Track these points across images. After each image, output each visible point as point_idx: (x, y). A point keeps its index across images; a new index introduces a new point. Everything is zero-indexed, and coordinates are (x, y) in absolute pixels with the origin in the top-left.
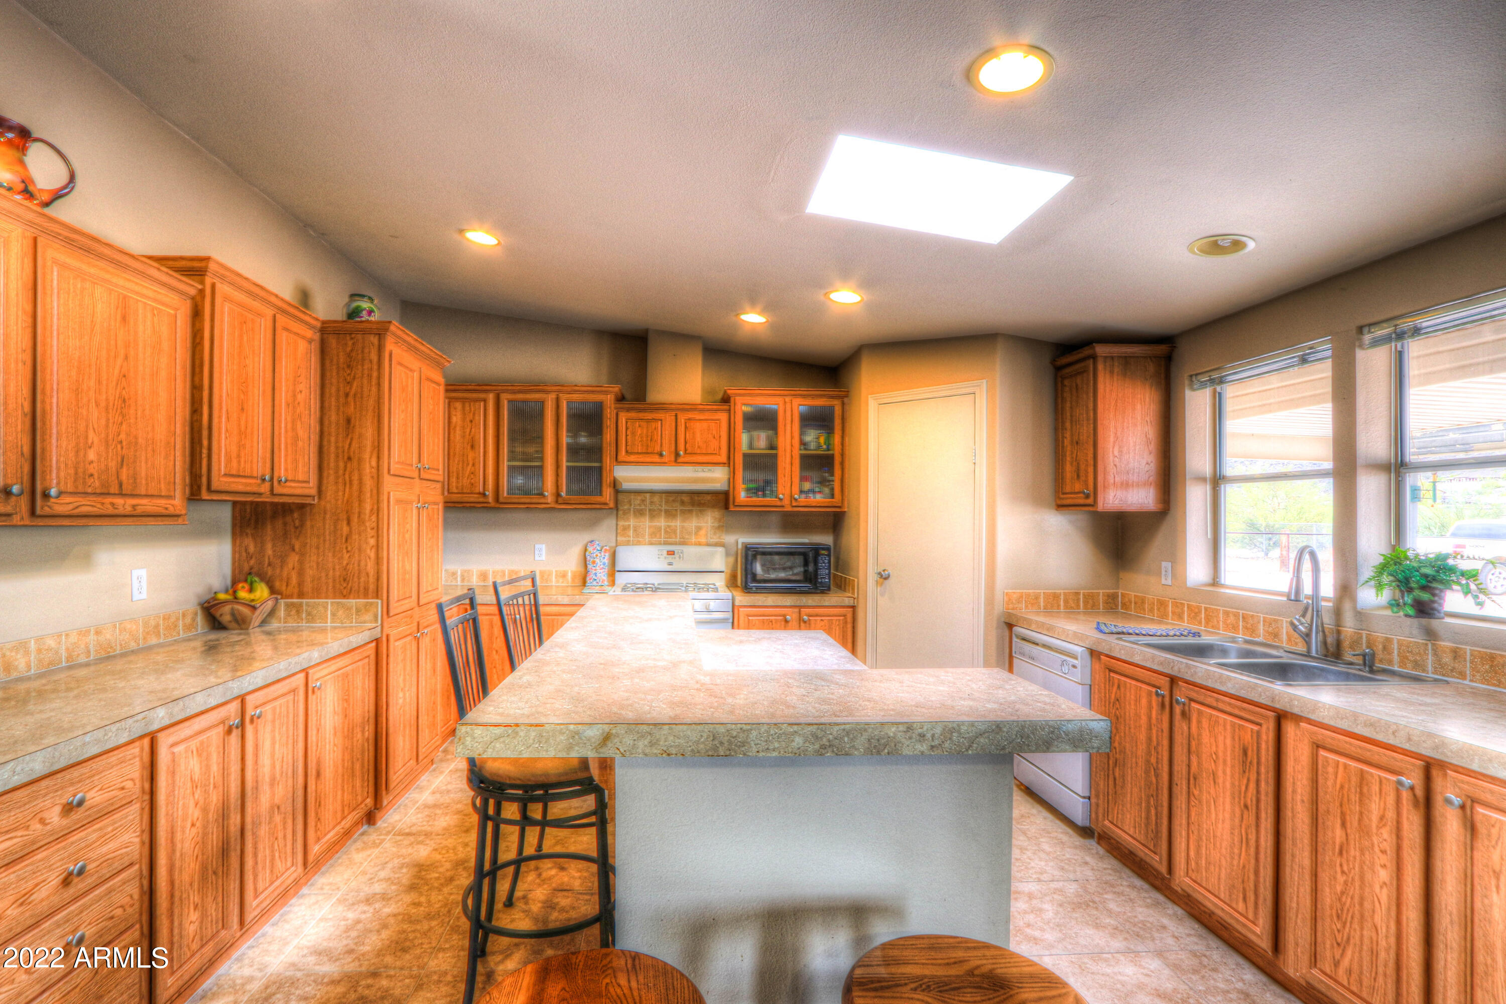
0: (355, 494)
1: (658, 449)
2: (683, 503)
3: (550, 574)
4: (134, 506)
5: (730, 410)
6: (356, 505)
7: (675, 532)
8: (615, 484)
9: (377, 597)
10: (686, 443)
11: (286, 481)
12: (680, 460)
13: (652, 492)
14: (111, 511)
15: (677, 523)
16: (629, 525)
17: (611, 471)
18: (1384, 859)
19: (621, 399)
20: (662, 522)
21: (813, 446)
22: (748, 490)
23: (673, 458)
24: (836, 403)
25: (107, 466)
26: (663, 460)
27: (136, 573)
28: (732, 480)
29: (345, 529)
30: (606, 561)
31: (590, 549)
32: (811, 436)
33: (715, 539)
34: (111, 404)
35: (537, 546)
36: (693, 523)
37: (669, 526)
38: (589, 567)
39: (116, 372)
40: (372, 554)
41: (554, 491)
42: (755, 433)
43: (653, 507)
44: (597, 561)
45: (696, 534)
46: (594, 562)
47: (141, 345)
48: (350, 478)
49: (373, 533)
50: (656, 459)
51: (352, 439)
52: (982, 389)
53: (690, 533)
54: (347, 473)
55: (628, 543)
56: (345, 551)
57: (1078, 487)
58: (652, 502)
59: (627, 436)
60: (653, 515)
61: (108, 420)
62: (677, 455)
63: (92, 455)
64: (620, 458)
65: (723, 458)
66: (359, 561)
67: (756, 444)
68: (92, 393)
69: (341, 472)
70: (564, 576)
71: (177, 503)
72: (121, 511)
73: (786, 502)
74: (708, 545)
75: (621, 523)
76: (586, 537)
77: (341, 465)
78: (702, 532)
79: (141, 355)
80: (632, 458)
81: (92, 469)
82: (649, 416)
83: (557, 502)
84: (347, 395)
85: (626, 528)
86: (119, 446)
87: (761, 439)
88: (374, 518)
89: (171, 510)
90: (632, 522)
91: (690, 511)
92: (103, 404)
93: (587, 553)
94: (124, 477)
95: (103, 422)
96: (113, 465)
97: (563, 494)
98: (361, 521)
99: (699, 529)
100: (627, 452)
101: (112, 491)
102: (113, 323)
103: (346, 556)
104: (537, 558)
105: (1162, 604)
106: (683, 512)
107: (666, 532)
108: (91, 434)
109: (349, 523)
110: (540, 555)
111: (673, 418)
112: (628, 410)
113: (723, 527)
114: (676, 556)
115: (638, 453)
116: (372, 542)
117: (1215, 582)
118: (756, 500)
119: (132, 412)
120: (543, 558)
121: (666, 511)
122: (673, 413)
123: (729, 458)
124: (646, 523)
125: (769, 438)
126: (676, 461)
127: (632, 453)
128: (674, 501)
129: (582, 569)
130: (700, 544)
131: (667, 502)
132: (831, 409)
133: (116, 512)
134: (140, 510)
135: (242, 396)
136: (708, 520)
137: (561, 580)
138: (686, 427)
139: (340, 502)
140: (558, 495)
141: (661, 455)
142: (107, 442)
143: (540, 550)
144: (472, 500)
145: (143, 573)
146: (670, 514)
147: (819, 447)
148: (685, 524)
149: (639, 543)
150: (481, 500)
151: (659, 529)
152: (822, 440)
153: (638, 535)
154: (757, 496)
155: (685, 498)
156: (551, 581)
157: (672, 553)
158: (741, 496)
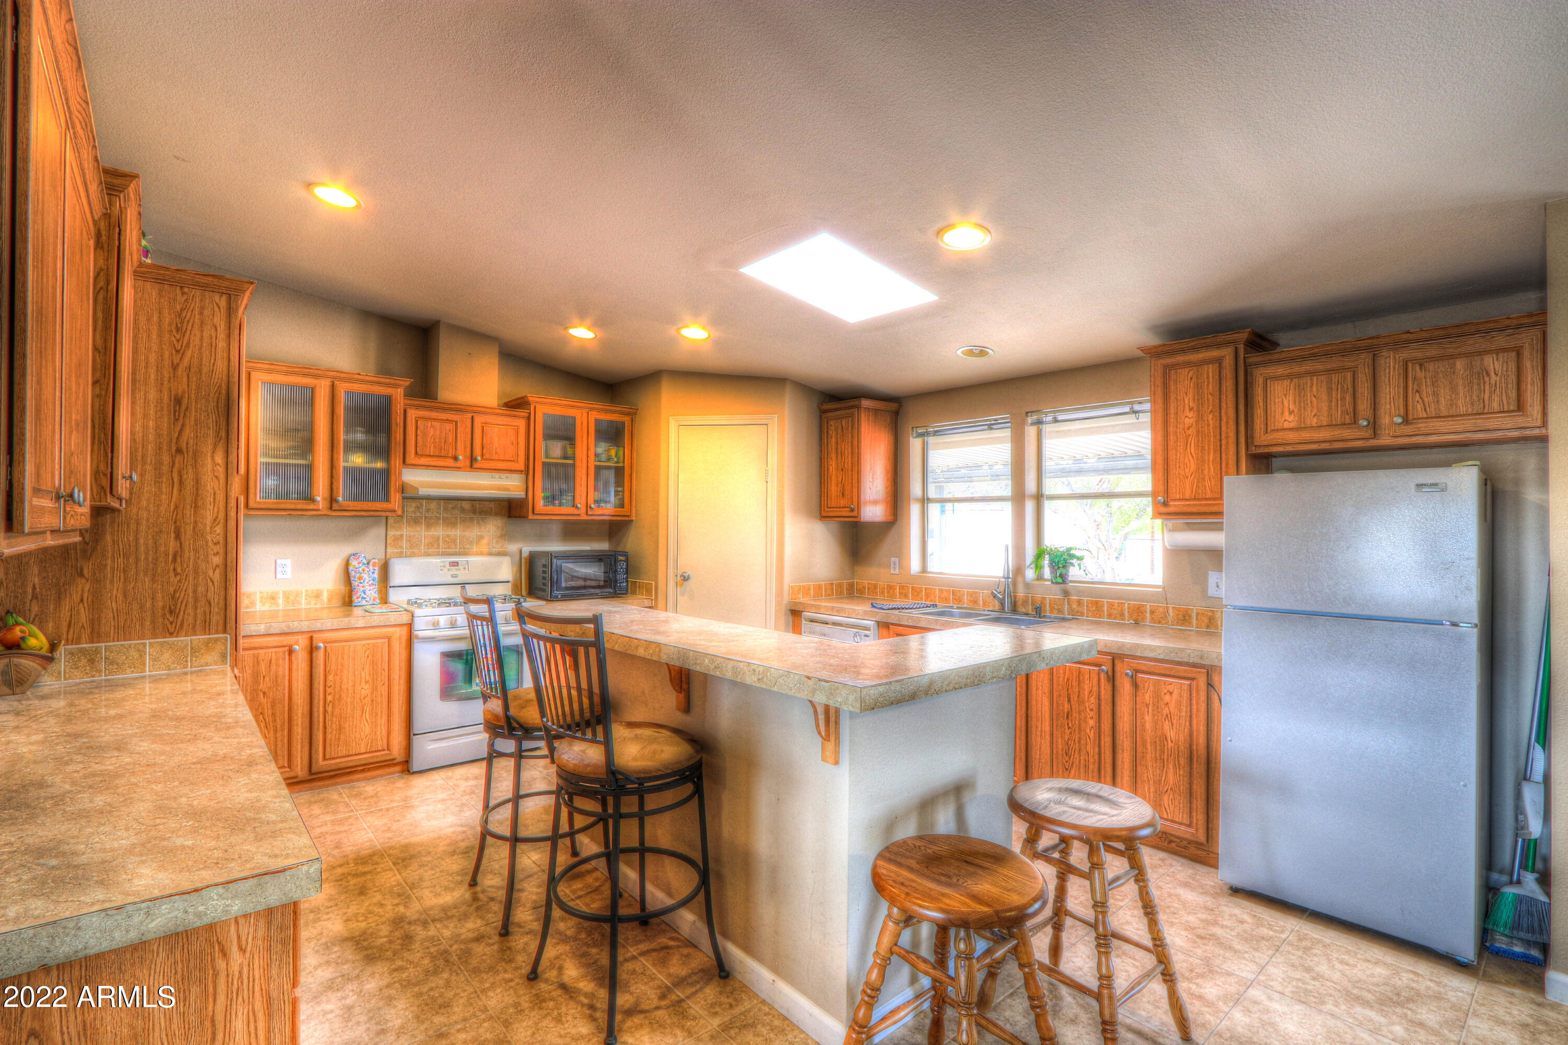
0: (189, 498)
1: (452, 452)
2: (463, 510)
3: (298, 594)
5: (529, 418)
6: (189, 512)
7: (455, 541)
8: (403, 488)
9: (224, 631)
10: (482, 447)
12: (476, 465)
13: (429, 498)
15: (457, 532)
16: (402, 535)
17: (400, 474)
18: (1092, 714)
19: (410, 393)
20: (440, 531)
21: (604, 457)
22: (546, 498)
23: (468, 463)
24: (626, 419)
26: (458, 464)
28: (530, 488)
29: (172, 545)
30: (376, 575)
31: (354, 563)
32: (602, 448)
33: (498, 549)
35: (282, 562)
36: (473, 532)
37: (448, 536)
38: (355, 583)
40: (217, 575)
41: (327, 495)
42: (551, 443)
43: (430, 514)
44: (365, 576)
45: (477, 543)
46: (360, 578)
48: (181, 476)
49: (218, 547)
50: (450, 463)
51: (183, 425)
52: (774, 420)
53: (471, 543)
54: (175, 470)
55: (400, 555)
56: (172, 574)
57: (843, 503)
58: (428, 510)
59: (416, 436)
60: (430, 523)
62: (473, 459)
64: (408, 461)
65: (521, 465)
66: (197, 585)
67: (553, 454)
69: (165, 468)
70: (318, 596)
73: (583, 510)
74: (490, 554)
75: (392, 532)
76: (345, 550)
77: (166, 459)
78: (485, 541)
80: (423, 461)
82: (444, 416)
83: (331, 508)
84: (175, 367)
85: (398, 538)
87: (557, 449)
88: (218, 529)
90: (405, 530)
91: (471, 519)
93: (351, 568)
97: (339, 498)
98: (199, 534)
99: (481, 538)
100: (416, 453)
103: (175, 580)
104: (279, 576)
105: (890, 587)
106: (463, 521)
107: (444, 541)
109: (178, 536)
110: (283, 570)
111: (469, 421)
112: (418, 407)
113: (506, 536)
114: (460, 567)
115: (430, 456)
116: (217, 560)
117: (924, 570)
118: (552, 508)
120: (289, 575)
121: (445, 519)
122: (470, 415)
123: (527, 466)
124: (422, 533)
125: (564, 449)
126: (471, 466)
127: (422, 455)
128: (453, 508)
129: (343, 589)
130: (481, 554)
131: (445, 509)
132: (623, 423)
136: (491, 528)
137: (313, 602)
138: (483, 432)
139: (163, 509)
140: (332, 500)
141: (456, 458)
143: (284, 566)
146: (450, 523)
147: (609, 459)
148: (467, 534)
149: (413, 555)
151: (437, 538)
152: (613, 453)
153: (411, 547)
154: (553, 504)
155: (466, 505)
156: (299, 603)
157: (455, 564)
158: (540, 504)
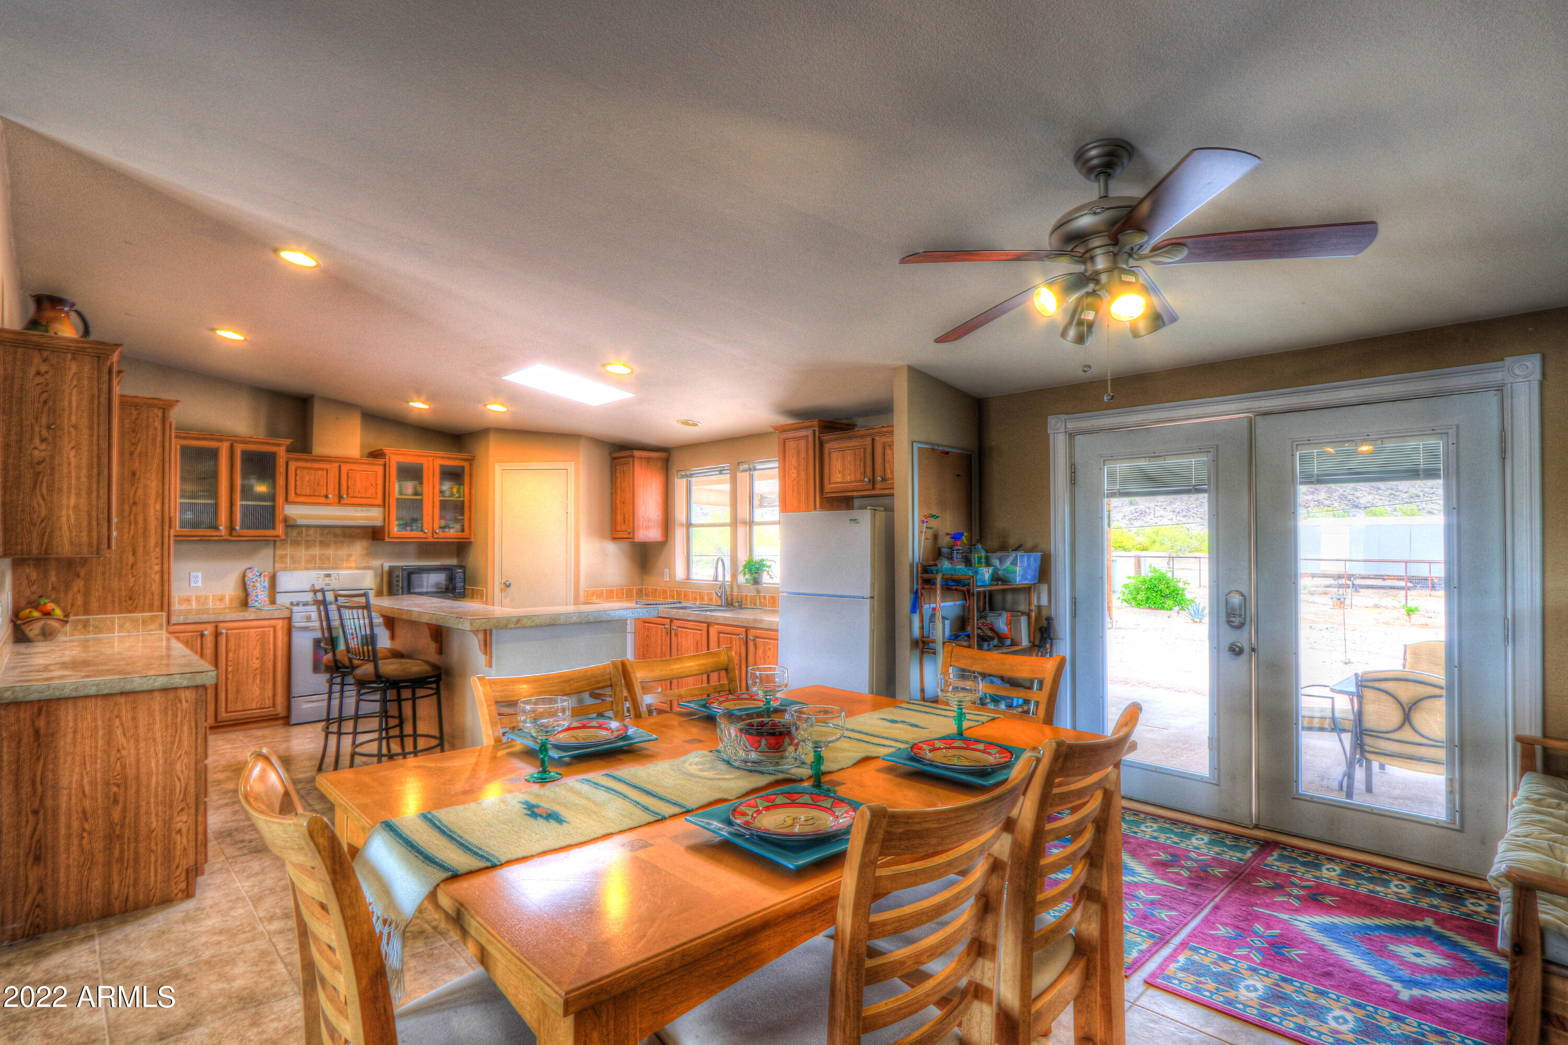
0: (140, 531)
1: (324, 492)
2: (336, 535)
3: (207, 598)
5: (385, 465)
6: (141, 540)
7: (328, 559)
8: (286, 520)
9: (162, 610)
10: (348, 489)
12: (343, 502)
13: (308, 527)
15: (331, 552)
16: (286, 555)
17: (283, 509)
19: (290, 450)
20: (316, 551)
21: (447, 493)
22: (399, 525)
23: (336, 500)
24: (466, 464)
26: (328, 501)
28: (386, 517)
29: (131, 559)
30: (266, 584)
31: (249, 575)
32: (446, 486)
33: (364, 565)
35: (193, 574)
36: (344, 551)
37: (323, 555)
38: (250, 590)
40: (157, 578)
41: (228, 524)
42: (404, 483)
43: (309, 538)
44: (258, 585)
45: (347, 560)
46: (254, 586)
48: (135, 518)
49: (159, 561)
50: (323, 500)
51: (137, 488)
52: (571, 467)
53: (342, 560)
54: (133, 515)
55: (285, 569)
56: (130, 576)
57: (623, 527)
58: (307, 535)
59: (296, 481)
60: (309, 544)
62: (340, 497)
64: (290, 499)
65: (380, 501)
66: (145, 583)
67: (404, 491)
69: (126, 514)
70: (222, 599)
73: (430, 534)
74: (357, 568)
75: (278, 552)
76: (244, 564)
77: (127, 508)
78: (353, 558)
80: (301, 499)
82: (316, 465)
83: (231, 535)
84: (132, 454)
85: (283, 557)
87: (409, 487)
88: (158, 550)
90: (289, 551)
91: (342, 542)
93: (246, 579)
97: (237, 528)
98: (146, 552)
99: (349, 556)
100: (296, 493)
103: (132, 580)
104: (193, 585)
105: (663, 591)
106: (336, 543)
107: (320, 559)
109: (134, 554)
110: (196, 582)
111: (337, 469)
112: (297, 460)
113: (370, 554)
114: (332, 577)
115: (306, 495)
116: (157, 568)
117: (687, 578)
118: (404, 533)
120: (200, 584)
121: (321, 542)
122: (337, 465)
123: (384, 501)
124: (302, 553)
125: (415, 488)
126: (339, 502)
127: (301, 495)
128: (327, 534)
129: (241, 594)
130: (350, 568)
131: (322, 535)
132: (463, 468)
136: (358, 549)
137: (218, 603)
138: (348, 476)
139: (125, 537)
140: (231, 529)
141: (327, 497)
143: (196, 577)
146: (325, 545)
147: (452, 495)
148: (339, 553)
149: (295, 569)
151: (315, 557)
152: (455, 490)
153: (294, 562)
154: (406, 530)
155: (338, 531)
156: (208, 604)
157: (329, 576)
158: (395, 530)
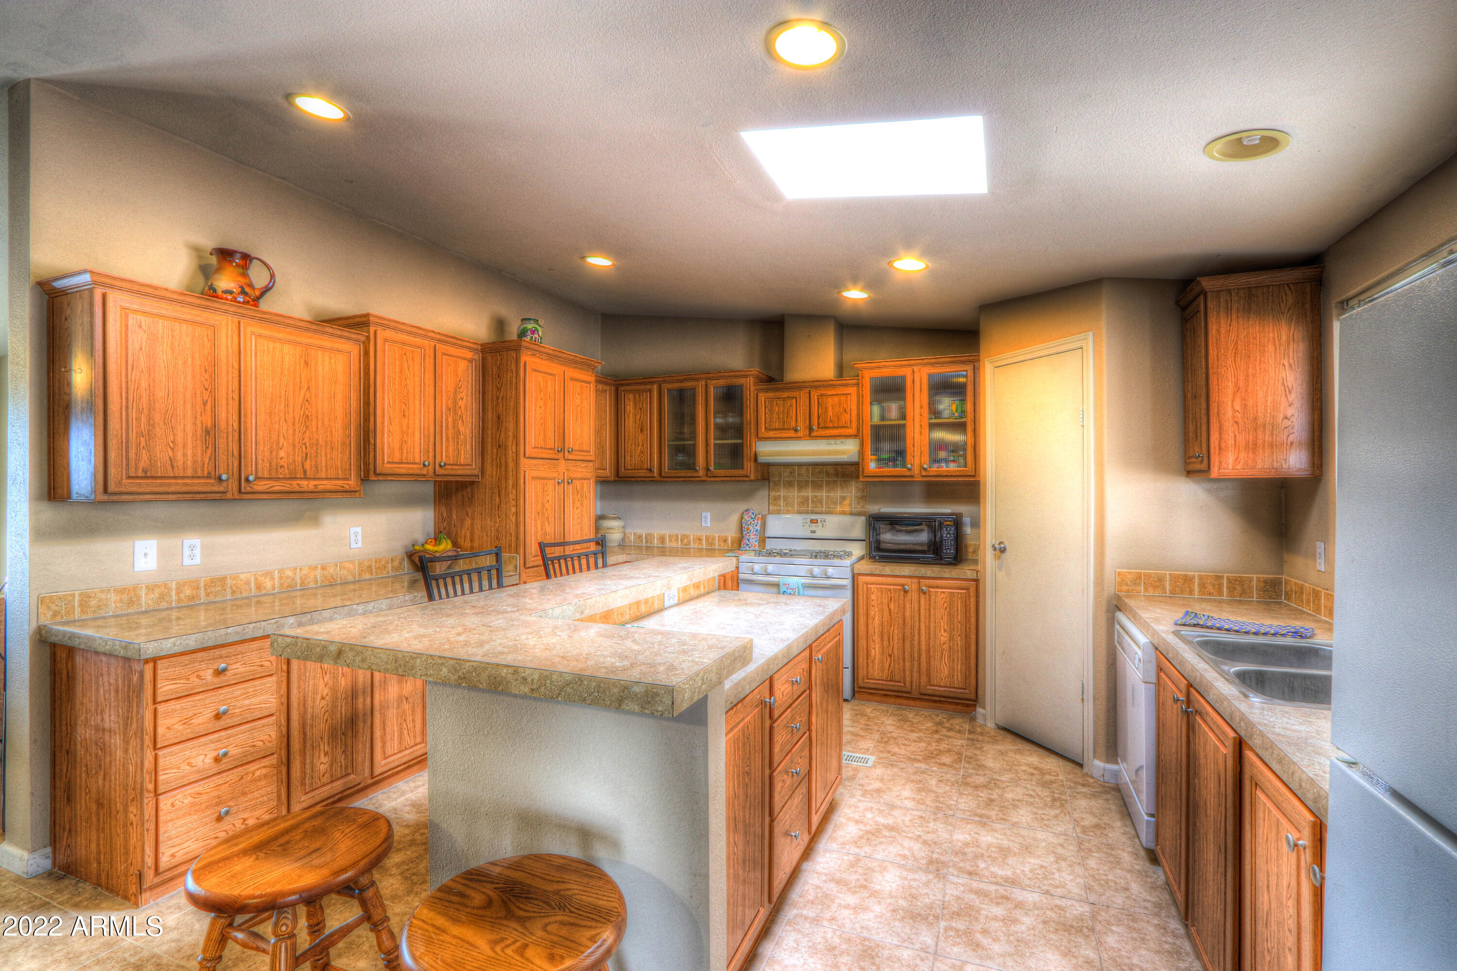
0: (503, 473)
1: (793, 424)
2: (828, 474)
3: (715, 539)
4: (315, 486)
5: (858, 385)
6: (503, 481)
7: (821, 501)
8: (756, 458)
9: (517, 553)
10: (819, 417)
11: (445, 465)
12: (814, 434)
13: (800, 465)
14: (297, 489)
15: (823, 494)
16: (780, 496)
17: (752, 446)
19: (760, 381)
20: (809, 493)
22: (877, 460)
23: (807, 432)
24: (969, 371)
25: (294, 461)
26: (798, 435)
27: (353, 530)
28: (861, 452)
29: (498, 500)
30: (758, 528)
31: (746, 517)
32: (944, 404)
33: (859, 509)
34: (297, 420)
35: (703, 514)
36: (838, 493)
37: (816, 497)
38: (744, 533)
39: (301, 398)
40: (514, 519)
41: (705, 466)
42: (886, 405)
43: (801, 478)
44: (751, 528)
45: (841, 503)
46: (748, 529)
47: (320, 379)
48: (500, 461)
49: (514, 503)
50: (792, 434)
52: (1088, 342)
53: (835, 503)
54: (498, 457)
55: (779, 512)
56: (497, 515)
57: (1196, 449)
58: (799, 474)
59: (765, 414)
60: (802, 485)
61: (294, 430)
62: (811, 429)
63: (282, 454)
64: (760, 435)
65: (852, 430)
66: (507, 524)
67: (887, 415)
68: (282, 414)
70: (726, 541)
71: (352, 483)
72: (306, 489)
73: (916, 471)
74: (852, 514)
75: (773, 494)
76: (742, 506)
77: (495, 451)
78: (847, 502)
79: (321, 386)
80: (771, 434)
81: (282, 463)
82: (785, 395)
83: (707, 475)
85: (777, 498)
86: (304, 447)
87: (891, 410)
88: (514, 492)
89: (347, 487)
90: (782, 493)
91: (835, 482)
92: (290, 421)
93: (743, 521)
94: (308, 465)
95: (291, 431)
96: (299, 459)
97: (712, 468)
98: (507, 495)
99: (843, 498)
100: (766, 428)
101: (298, 476)
102: (298, 367)
103: (498, 520)
104: (703, 524)
107: (813, 501)
108: (282, 440)
109: (500, 496)
110: (706, 522)
111: (807, 395)
112: (767, 391)
113: (866, 498)
114: (820, 524)
115: (776, 429)
116: (514, 510)
119: (314, 423)
120: (708, 524)
121: (813, 482)
122: (807, 391)
123: (858, 430)
124: (795, 494)
125: (899, 409)
126: (810, 435)
127: (770, 430)
128: (819, 472)
129: (739, 535)
130: (842, 513)
131: (814, 474)
133: (302, 490)
134: (321, 488)
135: (404, 406)
136: (852, 491)
137: (722, 544)
138: (819, 403)
139: (494, 479)
140: (707, 469)
141: (796, 430)
142: (294, 445)
143: (706, 517)
144: (642, 475)
145: (359, 530)
146: (817, 486)
147: (952, 415)
148: (831, 494)
149: (788, 512)
150: (648, 475)
151: (807, 499)
152: (954, 407)
153: (787, 505)
155: (831, 470)
156: (714, 544)
157: (814, 522)
158: (872, 466)
